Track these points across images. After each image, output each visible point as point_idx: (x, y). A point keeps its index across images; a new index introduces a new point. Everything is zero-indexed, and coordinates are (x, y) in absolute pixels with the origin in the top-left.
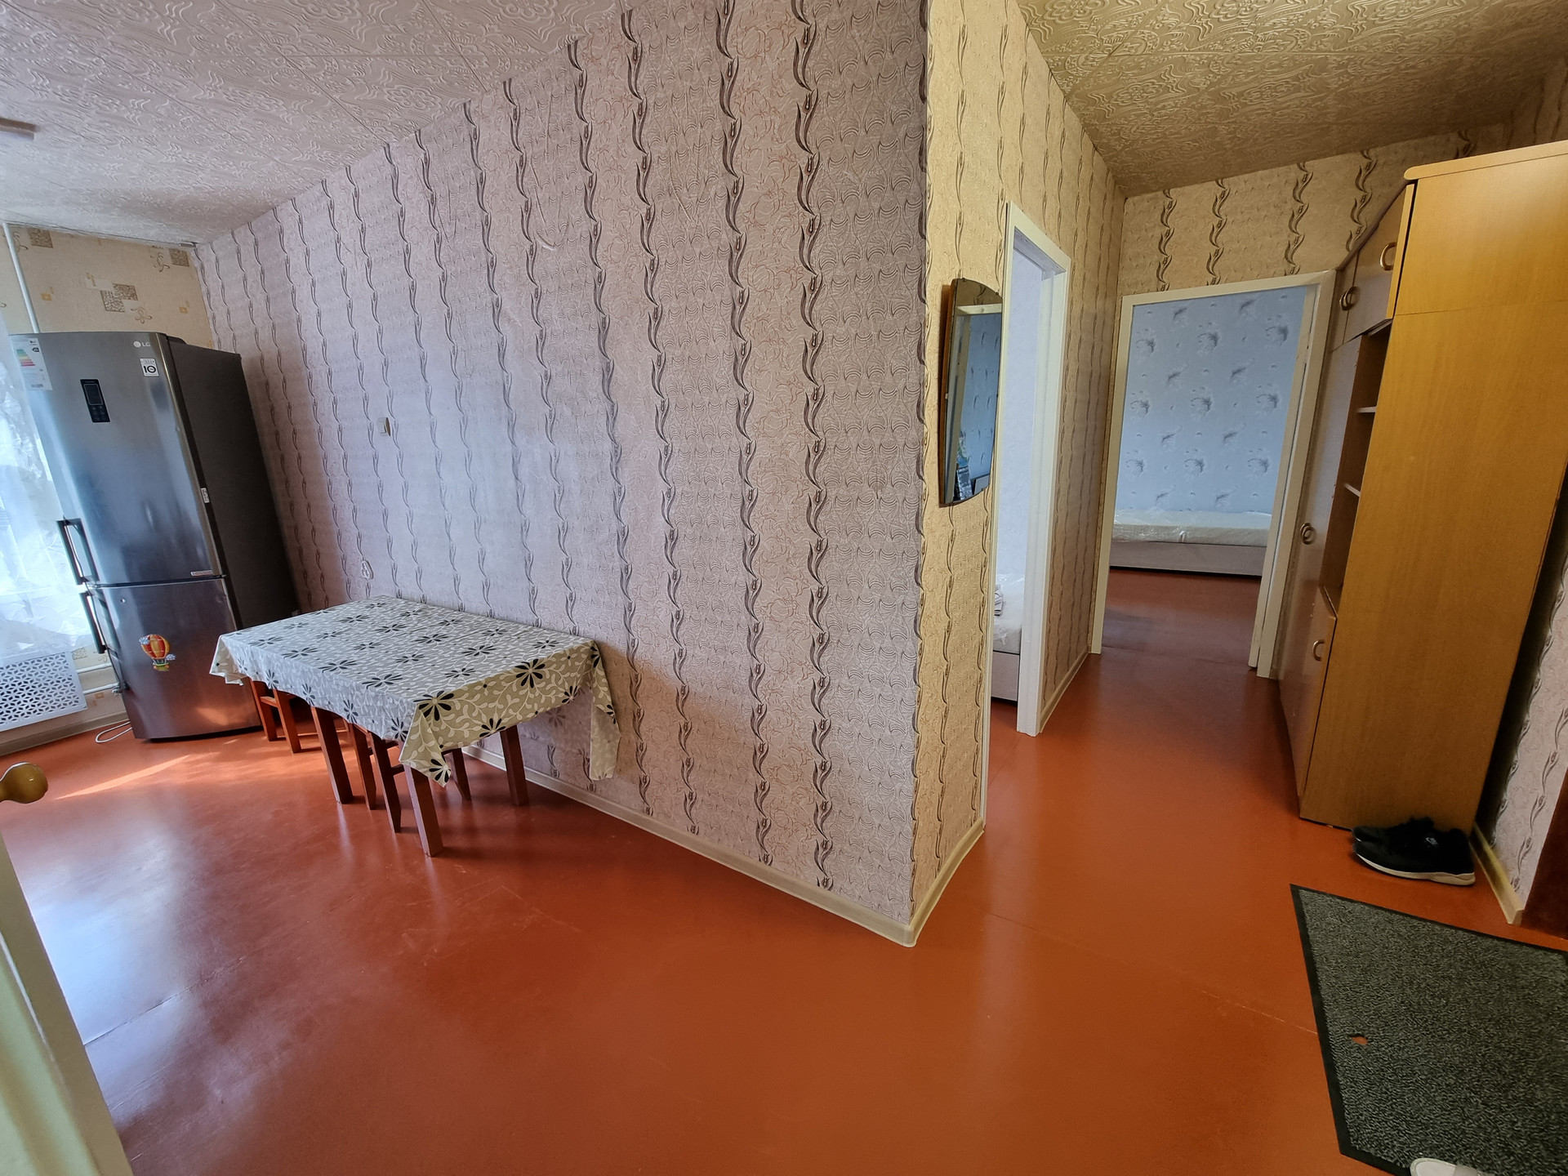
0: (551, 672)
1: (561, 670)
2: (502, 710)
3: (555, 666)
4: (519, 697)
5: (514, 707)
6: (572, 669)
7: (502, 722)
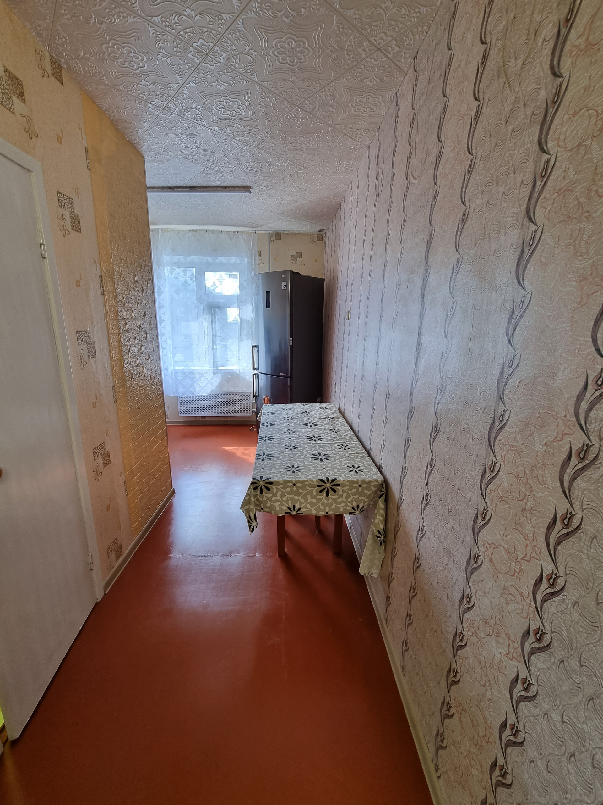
0: (344, 491)
1: (352, 492)
2: (303, 503)
3: (347, 488)
4: (316, 498)
5: (312, 504)
6: (361, 494)
7: (301, 510)
